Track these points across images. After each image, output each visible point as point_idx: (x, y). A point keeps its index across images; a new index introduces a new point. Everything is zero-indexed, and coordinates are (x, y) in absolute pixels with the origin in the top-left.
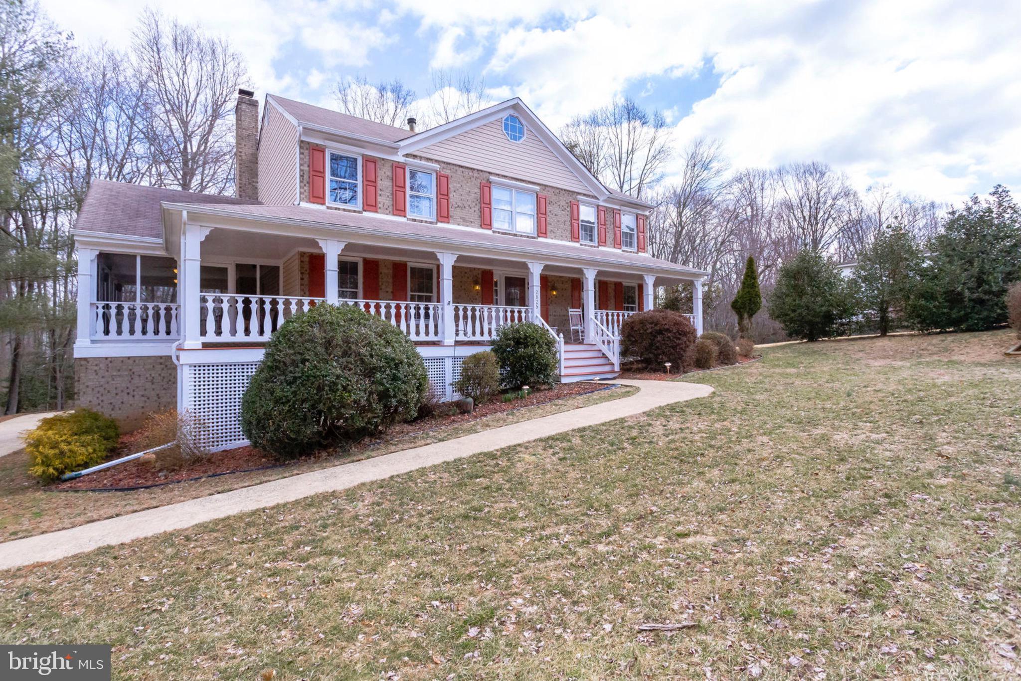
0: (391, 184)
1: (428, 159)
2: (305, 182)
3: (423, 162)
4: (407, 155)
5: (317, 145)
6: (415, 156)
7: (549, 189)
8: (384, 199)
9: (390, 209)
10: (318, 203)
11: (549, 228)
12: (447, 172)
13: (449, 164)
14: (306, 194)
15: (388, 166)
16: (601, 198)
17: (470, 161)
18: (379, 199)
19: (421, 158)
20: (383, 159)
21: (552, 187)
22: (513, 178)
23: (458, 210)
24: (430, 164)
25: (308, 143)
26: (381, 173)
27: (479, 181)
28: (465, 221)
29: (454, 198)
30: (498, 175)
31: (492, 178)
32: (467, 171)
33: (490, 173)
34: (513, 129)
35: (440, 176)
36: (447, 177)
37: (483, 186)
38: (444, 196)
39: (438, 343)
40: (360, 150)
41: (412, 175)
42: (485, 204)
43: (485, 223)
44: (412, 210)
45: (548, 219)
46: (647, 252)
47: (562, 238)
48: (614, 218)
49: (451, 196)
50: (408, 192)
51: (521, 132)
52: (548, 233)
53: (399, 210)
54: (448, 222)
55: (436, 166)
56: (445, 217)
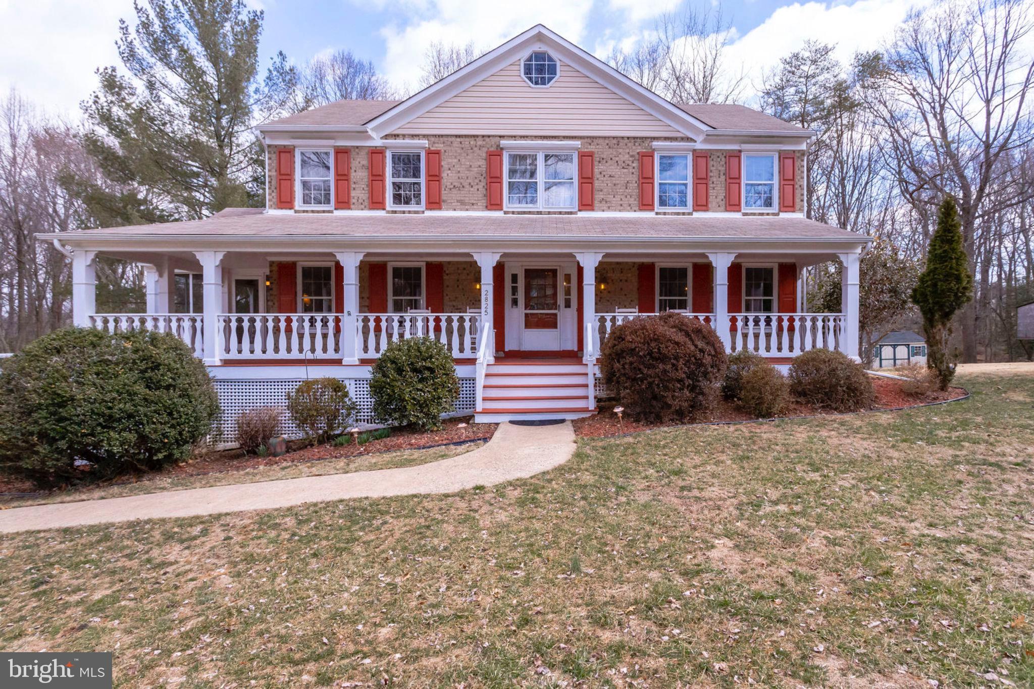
0: (366, 174)
1: (413, 136)
2: (273, 188)
3: (408, 141)
4: (386, 137)
5: (285, 146)
6: (396, 136)
7: (601, 141)
8: (359, 192)
9: (366, 203)
10: (286, 208)
11: (598, 196)
12: (439, 147)
13: (442, 136)
14: (274, 200)
15: (363, 153)
16: (700, 138)
17: (470, 126)
18: (353, 194)
19: (404, 136)
20: (357, 147)
21: (605, 138)
22: (536, 137)
23: (455, 191)
24: (416, 141)
25: (276, 146)
26: (354, 164)
27: (485, 150)
28: (463, 204)
29: (448, 177)
30: (514, 137)
31: (503, 142)
32: (467, 139)
33: (501, 137)
34: (540, 69)
35: (429, 153)
36: (438, 153)
37: (490, 155)
38: (434, 177)
39: (338, 362)
40: (331, 142)
41: (397, 158)
42: (493, 179)
43: (494, 203)
44: (397, 199)
45: (597, 184)
46: (801, 210)
47: (621, 208)
48: (728, 165)
49: (444, 175)
50: (389, 180)
51: (553, 70)
52: (596, 204)
53: (377, 203)
54: (440, 208)
55: (425, 143)
56: (434, 203)
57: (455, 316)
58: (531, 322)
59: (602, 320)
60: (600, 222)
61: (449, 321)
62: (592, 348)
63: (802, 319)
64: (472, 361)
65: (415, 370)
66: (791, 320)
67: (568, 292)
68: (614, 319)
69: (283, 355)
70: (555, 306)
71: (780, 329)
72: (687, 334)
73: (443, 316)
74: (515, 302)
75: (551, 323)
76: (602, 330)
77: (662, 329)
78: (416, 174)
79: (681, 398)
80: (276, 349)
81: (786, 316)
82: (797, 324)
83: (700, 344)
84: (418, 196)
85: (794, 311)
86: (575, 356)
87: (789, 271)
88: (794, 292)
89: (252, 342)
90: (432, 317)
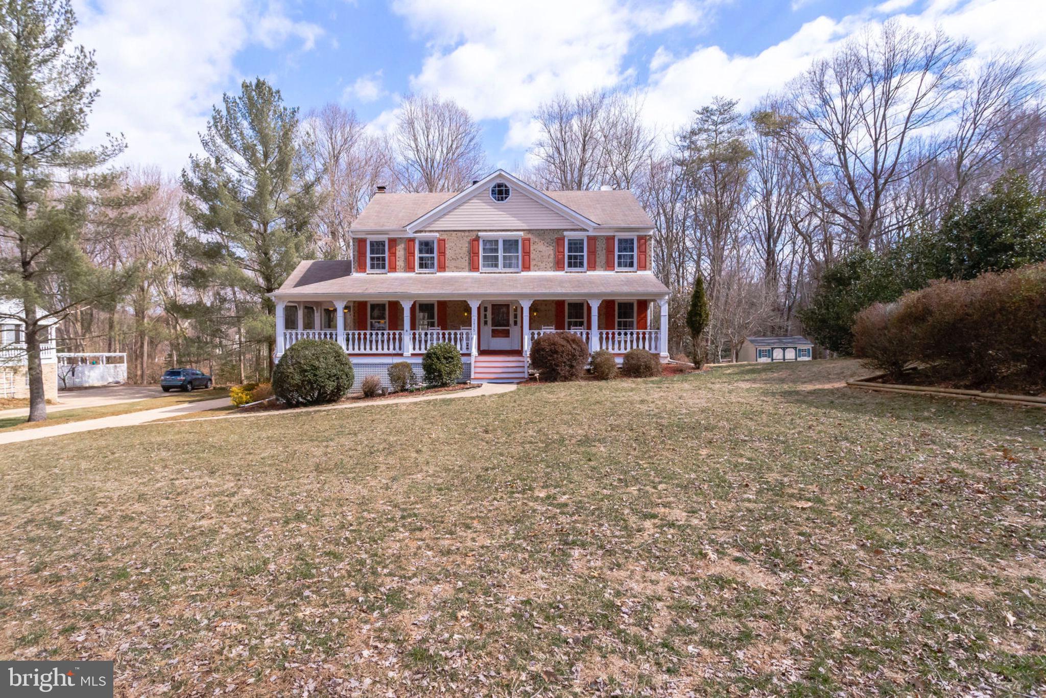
0: (405, 252)
1: (431, 231)
2: (355, 261)
3: (427, 234)
4: (415, 232)
5: (362, 238)
6: (421, 231)
7: (534, 232)
8: (400, 263)
9: (404, 269)
10: (362, 272)
11: (532, 263)
12: (445, 236)
13: (447, 231)
14: (356, 268)
15: (404, 241)
16: (591, 230)
17: (462, 225)
18: (398, 263)
19: (426, 231)
20: (401, 238)
21: (537, 230)
22: (498, 230)
23: (453, 261)
24: (432, 234)
25: (357, 238)
26: (399, 247)
27: (470, 238)
28: (458, 269)
29: (449, 253)
30: (485, 231)
31: (480, 234)
32: (460, 232)
33: (479, 231)
34: (500, 192)
35: (439, 240)
36: (444, 240)
37: (474, 240)
38: (442, 253)
39: (401, 355)
40: (387, 236)
41: (421, 243)
42: (473, 253)
43: (474, 267)
44: (421, 266)
45: (532, 256)
46: (650, 269)
47: (546, 269)
48: (607, 243)
49: (447, 252)
50: (417, 255)
51: (507, 192)
52: (532, 267)
53: (410, 268)
54: (445, 271)
55: (437, 234)
56: (442, 268)
57: (453, 332)
58: (495, 334)
59: (533, 334)
60: (533, 280)
61: (450, 334)
62: (527, 347)
63: (650, 333)
64: (469, 355)
65: (445, 358)
66: (644, 334)
67: (516, 316)
68: (539, 334)
69: (380, 351)
70: (508, 325)
71: (638, 339)
72: (568, 341)
73: (447, 332)
74: (486, 323)
75: (506, 334)
76: (533, 338)
77: (557, 339)
78: (432, 252)
79: (564, 370)
80: (371, 349)
81: (641, 331)
82: (647, 336)
83: (574, 346)
84: (433, 264)
85: (646, 328)
86: (519, 353)
87: (643, 305)
88: (646, 316)
89: (353, 345)
90: (441, 332)
